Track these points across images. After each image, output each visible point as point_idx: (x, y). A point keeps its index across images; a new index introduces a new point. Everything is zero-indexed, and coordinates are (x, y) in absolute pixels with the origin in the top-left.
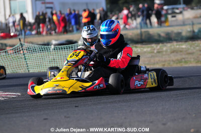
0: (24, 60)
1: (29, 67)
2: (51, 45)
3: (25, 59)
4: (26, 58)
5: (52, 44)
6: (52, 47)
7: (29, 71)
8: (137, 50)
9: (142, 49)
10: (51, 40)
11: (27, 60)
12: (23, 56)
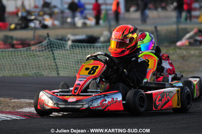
0: (53, 61)
1: (59, 69)
2: (67, 41)
3: (54, 59)
4: (56, 57)
5: (69, 39)
6: (70, 43)
7: (58, 74)
8: (182, 53)
9: (188, 51)
10: (67, 35)
11: (56, 60)
12: (52, 55)
